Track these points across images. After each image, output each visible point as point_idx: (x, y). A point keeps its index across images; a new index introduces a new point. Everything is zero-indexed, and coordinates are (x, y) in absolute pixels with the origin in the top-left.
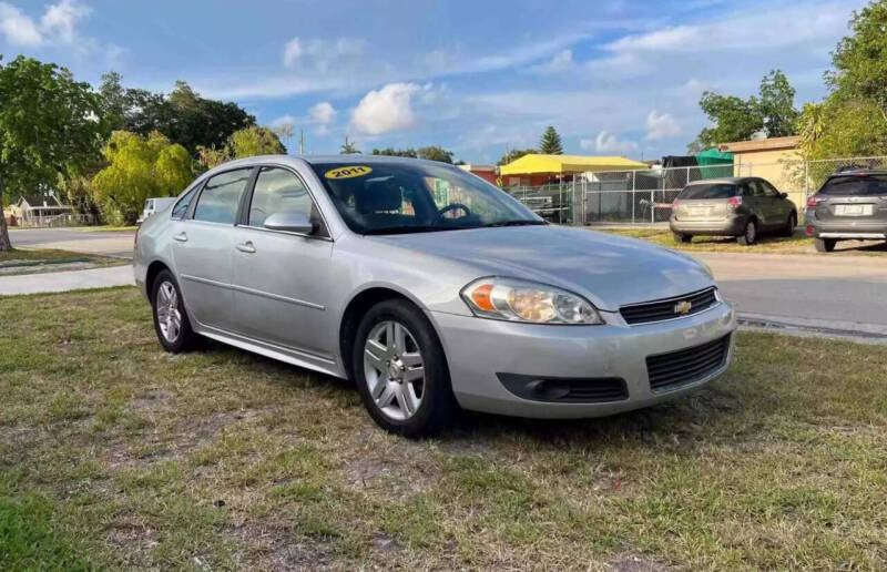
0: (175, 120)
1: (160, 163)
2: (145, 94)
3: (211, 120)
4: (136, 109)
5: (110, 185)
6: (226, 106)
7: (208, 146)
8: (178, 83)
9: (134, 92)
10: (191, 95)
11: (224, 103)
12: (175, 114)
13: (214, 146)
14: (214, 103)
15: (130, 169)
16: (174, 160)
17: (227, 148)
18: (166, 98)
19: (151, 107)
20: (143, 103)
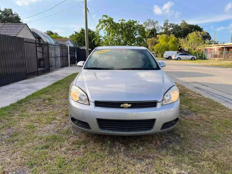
0: (180, 31)
1: (169, 43)
2: (174, 24)
3: (190, 30)
4: (171, 29)
5: (158, 47)
6: (195, 26)
7: (181, 37)
8: (183, 21)
9: (171, 24)
10: (185, 23)
11: (194, 25)
12: (181, 29)
13: (183, 38)
14: (192, 25)
15: (163, 44)
16: (173, 41)
17: (186, 38)
18: (179, 25)
19: (175, 28)
20: (173, 27)
